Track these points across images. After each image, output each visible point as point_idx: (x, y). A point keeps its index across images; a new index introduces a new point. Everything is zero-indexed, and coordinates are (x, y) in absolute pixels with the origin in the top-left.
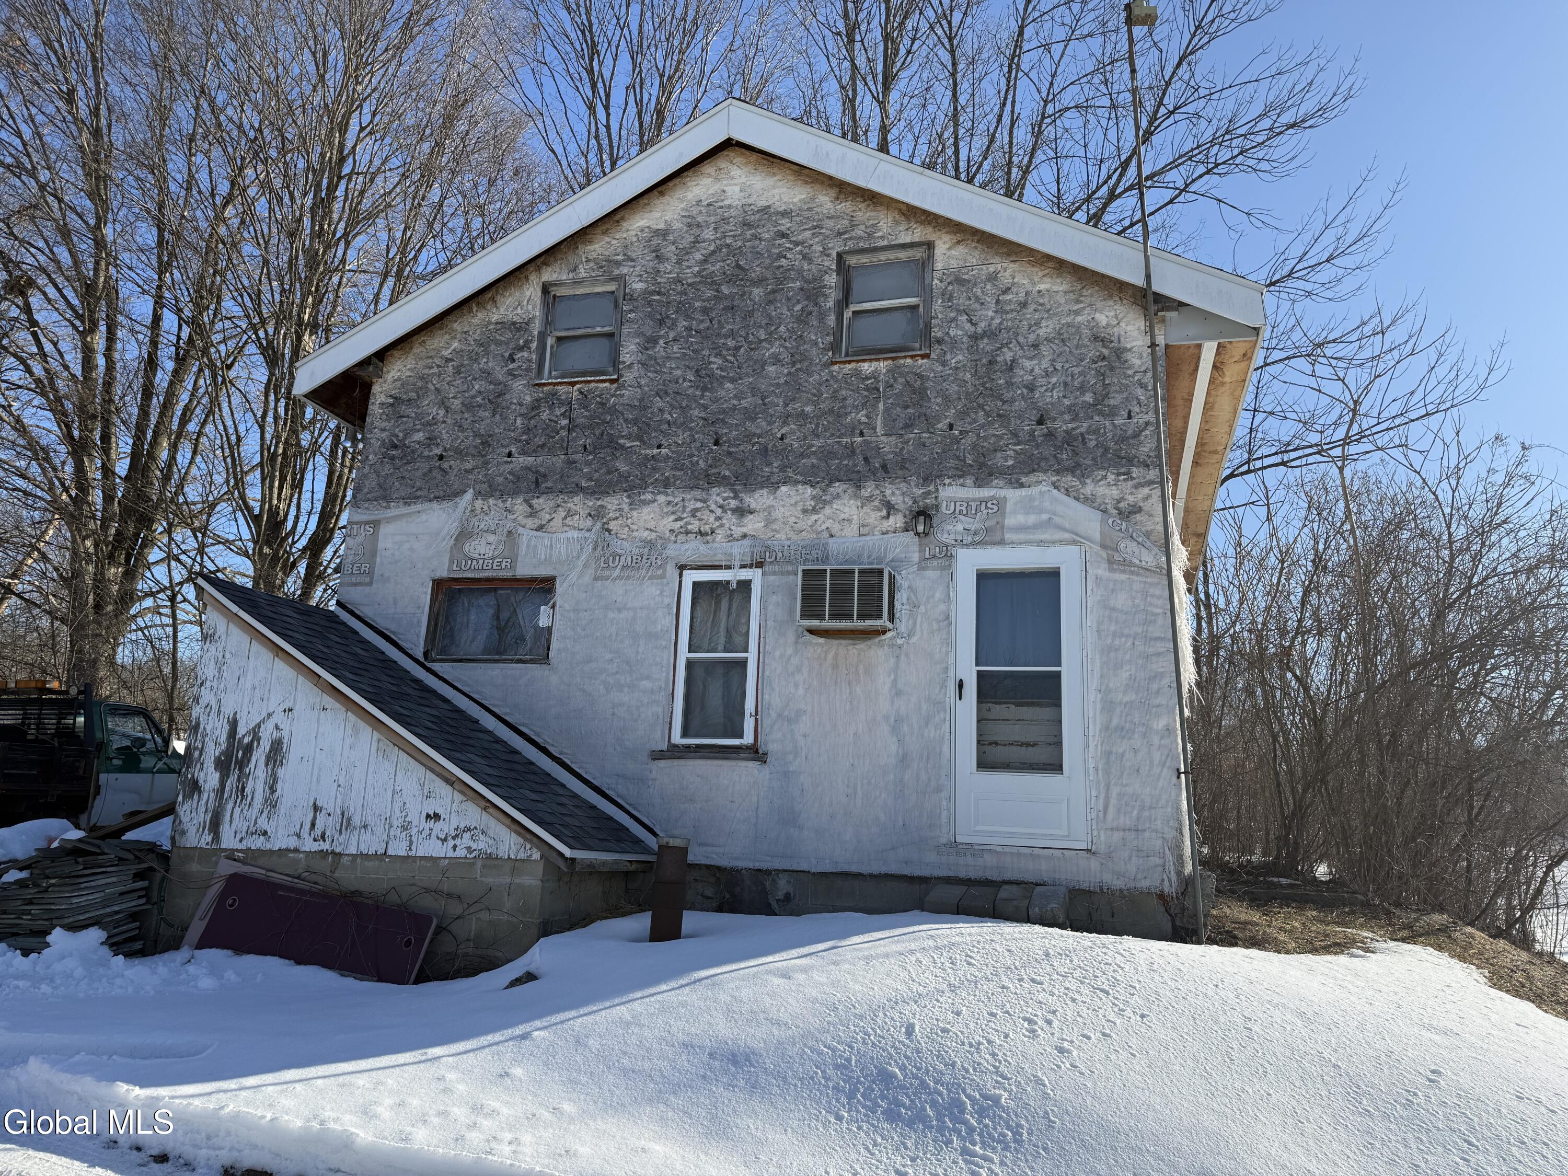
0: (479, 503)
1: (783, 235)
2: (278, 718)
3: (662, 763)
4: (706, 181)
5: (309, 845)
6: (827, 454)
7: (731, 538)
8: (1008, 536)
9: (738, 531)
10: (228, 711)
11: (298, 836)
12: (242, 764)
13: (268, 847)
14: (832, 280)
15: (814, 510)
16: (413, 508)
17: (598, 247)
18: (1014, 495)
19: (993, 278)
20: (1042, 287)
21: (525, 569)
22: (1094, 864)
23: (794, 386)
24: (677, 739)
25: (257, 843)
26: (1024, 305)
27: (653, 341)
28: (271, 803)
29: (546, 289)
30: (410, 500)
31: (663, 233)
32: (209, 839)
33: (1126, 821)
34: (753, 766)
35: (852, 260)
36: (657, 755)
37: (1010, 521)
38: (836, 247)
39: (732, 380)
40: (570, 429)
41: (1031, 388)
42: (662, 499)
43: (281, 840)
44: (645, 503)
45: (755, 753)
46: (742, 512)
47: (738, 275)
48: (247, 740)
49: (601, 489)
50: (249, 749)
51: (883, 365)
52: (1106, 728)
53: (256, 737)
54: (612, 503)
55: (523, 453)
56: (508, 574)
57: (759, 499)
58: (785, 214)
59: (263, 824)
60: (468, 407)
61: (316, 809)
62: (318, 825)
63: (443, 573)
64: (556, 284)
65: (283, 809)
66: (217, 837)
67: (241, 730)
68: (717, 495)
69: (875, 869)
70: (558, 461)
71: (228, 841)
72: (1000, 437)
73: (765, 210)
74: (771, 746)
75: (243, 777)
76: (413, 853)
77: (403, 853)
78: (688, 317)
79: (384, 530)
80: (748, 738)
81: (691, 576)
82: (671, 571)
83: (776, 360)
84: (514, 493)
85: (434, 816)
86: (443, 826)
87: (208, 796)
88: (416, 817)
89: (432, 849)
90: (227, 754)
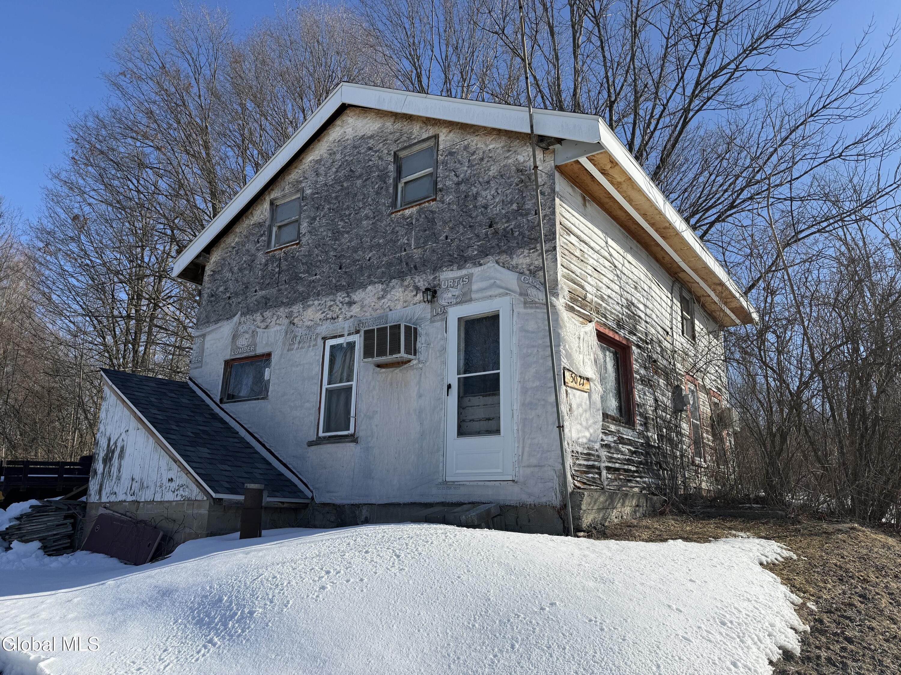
0: (243, 319)
1: (370, 149)
2: (124, 436)
3: (313, 448)
4: (338, 129)
5: (130, 498)
6: (389, 265)
7: (345, 319)
8: (474, 296)
9: (349, 315)
10: (108, 434)
11: (126, 493)
12: (111, 459)
13: (116, 500)
14: (392, 167)
15: (383, 297)
16: (219, 325)
17: (294, 175)
18: (477, 271)
19: (466, 148)
20: (491, 147)
21: (260, 350)
22: (516, 489)
23: (375, 228)
24: (321, 434)
25: (113, 499)
26: (482, 159)
27: (314, 219)
28: (119, 478)
29: (272, 203)
30: (217, 321)
31: (318, 162)
32: (98, 497)
34: (352, 445)
35: (402, 154)
36: (311, 444)
37: (475, 287)
38: (394, 148)
39: (348, 232)
40: (279, 273)
41: (485, 207)
42: (316, 303)
43: (121, 497)
44: (309, 306)
45: (353, 439)
46: (351, 304)
47: (351, 176)
48: (113, 448)
49: (291, 303)
50: (113, 452)
51: (414, 209)
52: (523, 404)
53: (116, 446)
54: (296, 308)
55: (261, 289)
56: (252, 354)
57: (357, 296)
58: (372, 137)
59: (115, 489)
60: (240, 270)
61: (133, 479)
62: (133, 488)
63: (228, 357)
64: (276, 199)
65: (122, 481)
66: (100, 498)
67: (112, 443)
68: (340, 296)
69: (407, 499)
70: (275, 291)
71: (104, 499)
72: (470, 239)
73: (362, 137)
74: (361, 434)
75: (111, 466)
76: (162, 500)
77: (159, 500)
78: (330, 203)
79: (208, 338)
80: (351, 431)
81: (331, 342)
82: (320, 342)
83: (367, 217)
84: (256, 311)
85: (171, 480)
86: (173, 485)
87: (99, 476)
88: (165, 481)
89: (169, 497)
90: (107, 455)
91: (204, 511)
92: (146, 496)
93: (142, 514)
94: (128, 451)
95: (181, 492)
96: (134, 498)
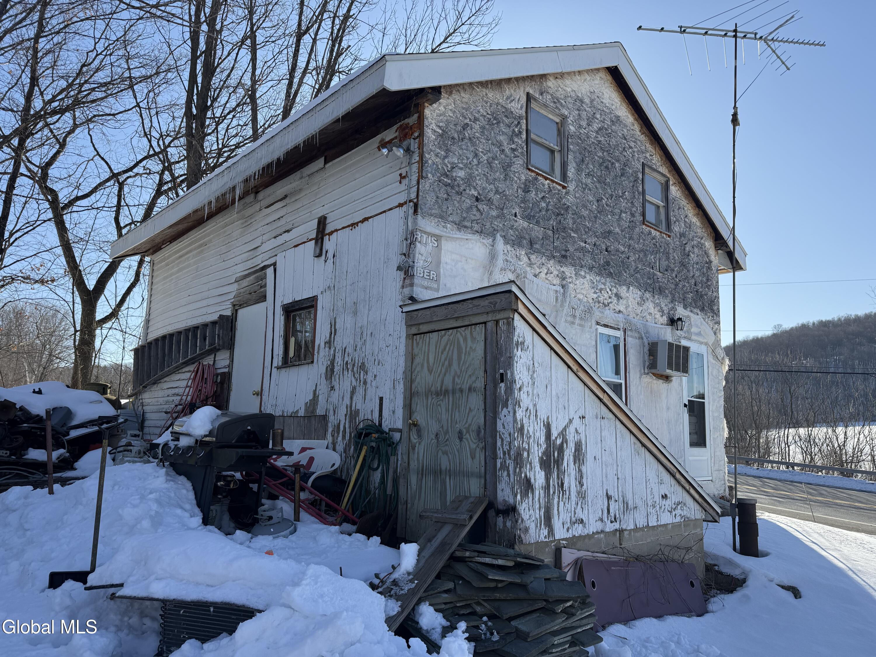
0: (504, 248)
2: (577, 422)
5: (610, 527)
10: (543, 415)
11: (601, 520)
12: (559, 462)
13: (586, 532)
16: (464, 235)
25: (578, 530)
28: (582, 496)
29: (528, 98)
30: (460, 226)
32: (546, 532)
42: (588, 276)
43: (593, 527)
44: (582, 277)
48: (559, 442)
49: (562, 260)
50: (561, 449)
53: (565, 441)
54: (568, 271)
57: (623, 291)
59: (580, 514)
61: (609, 498)
62: (611, 511)
64: (535, 99)
65: (589, 499)
66: (551, 531)
67: (555, 433)
68: (609, 283)
71: (560, 533)
75: (561, 473)
77: (655, 524)
79: (446, 246)
82: (594, 325)
85: (665, 497)
86: (668, 504)
87: (539, 492)
88: (657, 498)
89: (666, 519)
90: (547, 453)
91: (700, 531)
94: (591, 452)
95: (678, 512)
96: (617, 526)
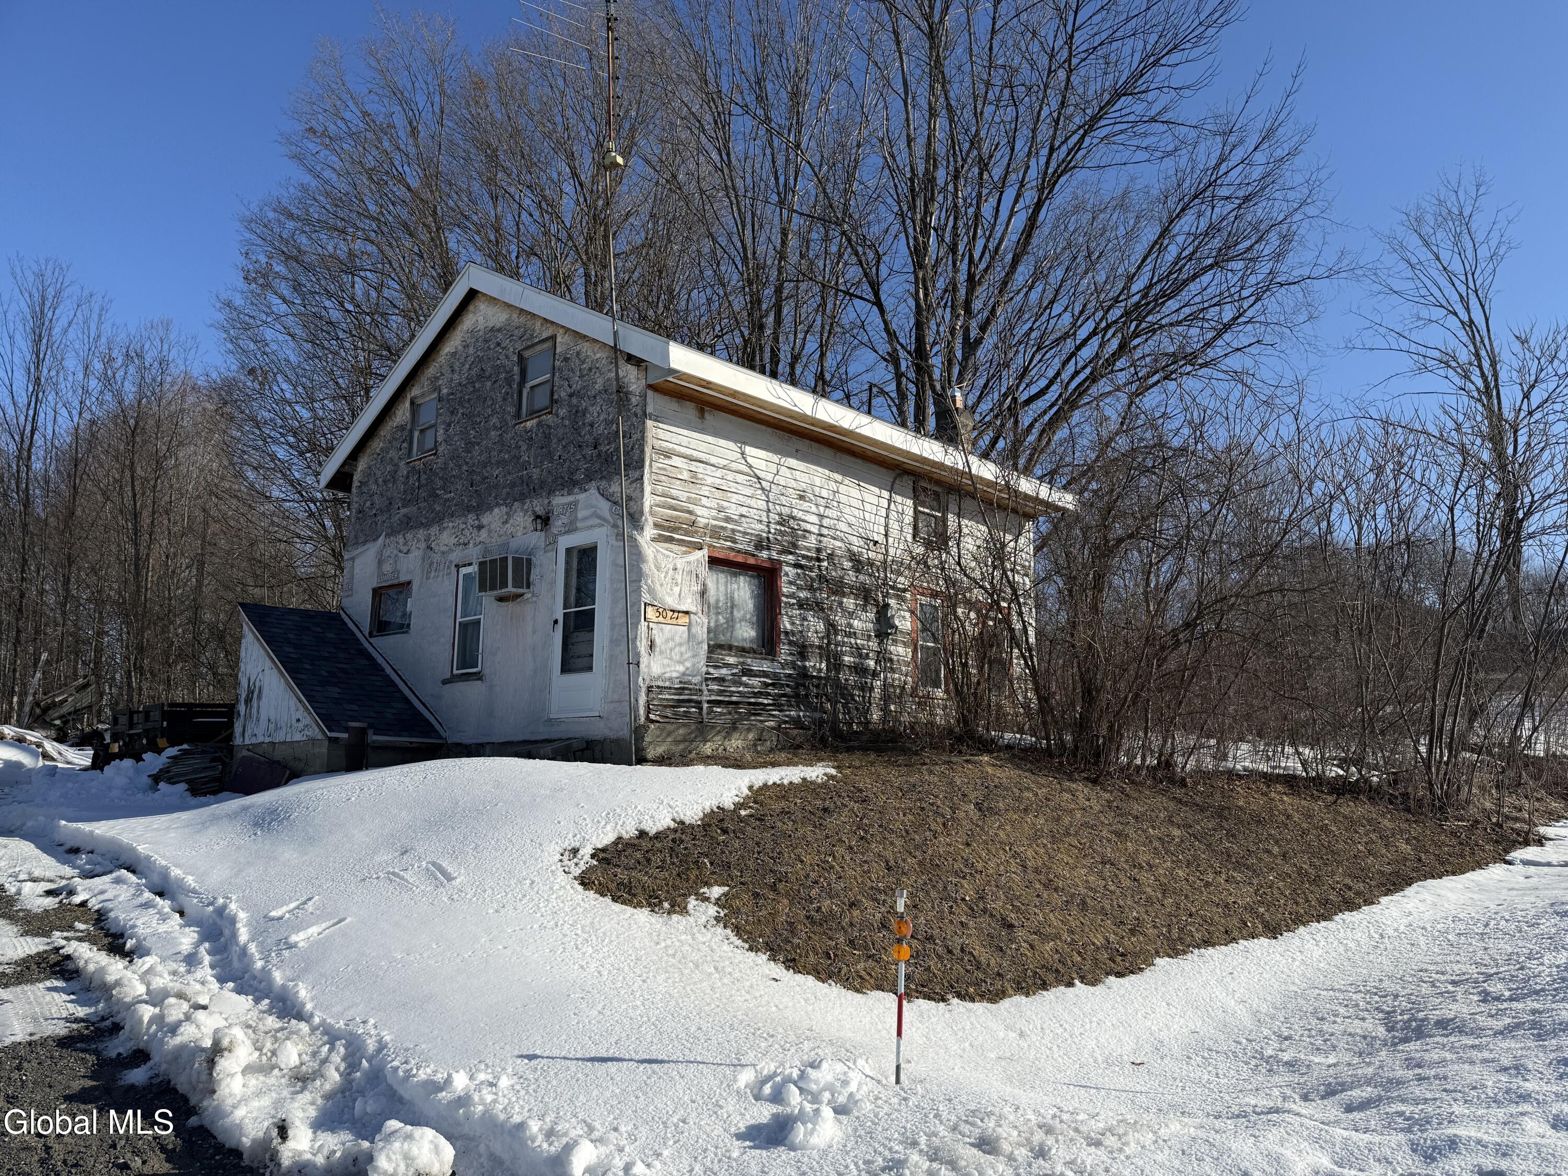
0: (388, 541)
1: (498, 344)
2: (260, 676)
3: (447, 686)
4: (471, 315)
6: (513, 485)
7: (475, 545)
8: (579, 525)
9: (478, 540)
10: (248, 674)
11: (264, 735)
12: (251, 700)
13: (256, 742)
14: (516, 369)
15: (506, 522)
16: (366, 547)
17: (431, 370)
18: (582, 497)
19: (578, 354)
20: (598, 356)
21: (403, 578)
22: (601, 724)
23: (501, 442)
24: (455, 672)
25: (254, 740)
26: (590, 369)
27: (449, 425)
29: (412, 403)
30: (365, 542)
31: (454, 354)
33: (616, 697)
34: (479, 682)
35: (527, 354)
36: (445, 682)
37: (580, 515)
38: (519, 346)
39: (478, 444)
40: (419, 488)
41: (592, 425)
42: (451, 525)
43: (260, 739)
44: (444, 529)
45: (478, 676)
46: (480, 527)
47: (481, 376)
48: (252, 688)
49: (429, 524)
50: (253, 693)
51: (535, 421)
52: (611, 641)
53: (255, 687)
54: (434, 530)
55: (404, 506)
56: (396, 582)
57: (486, 519)
58: (499, 330)
59: (256, 731)
60: (385, 482)
61: (269, 721)
62: (269, 730)
63: (375, 585)
64: (415, 397)
65: (261, 722)
66: (244, 740)
67: (251, 683)
68: (471, 519)
69: (521, 738)
70: (415, 508)
71: (247, 742)
72: (579, 460)
73: (492, 329)
74: (486, 672)
75: (251, 707)
76: (292, 740)
77: (290, 741)
78: (463, 407)
79: (357, 562)
80: (479, 669)
81: (464, 571)
82: (454, 570)
83: (495, 428)
84: (399, 532)
85: (298, 720)
86: (301, 725)
87: (242, 718)
88: (294, 721)
89: (298, 737)
90: (248, 696)
91: (324, 750)
92: (280, 737)
93: (278, 755)
94: (265, 692)
95: (306, 732)
96: (270, 739)
